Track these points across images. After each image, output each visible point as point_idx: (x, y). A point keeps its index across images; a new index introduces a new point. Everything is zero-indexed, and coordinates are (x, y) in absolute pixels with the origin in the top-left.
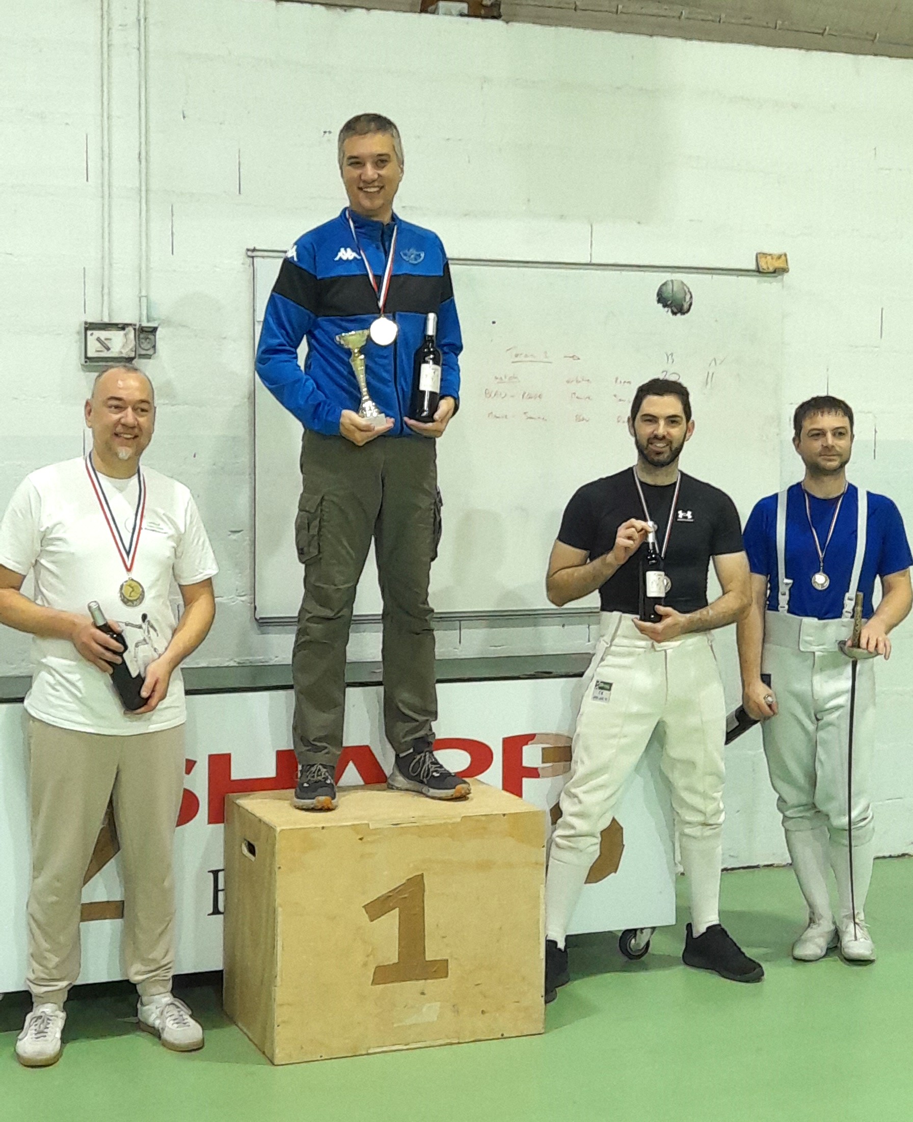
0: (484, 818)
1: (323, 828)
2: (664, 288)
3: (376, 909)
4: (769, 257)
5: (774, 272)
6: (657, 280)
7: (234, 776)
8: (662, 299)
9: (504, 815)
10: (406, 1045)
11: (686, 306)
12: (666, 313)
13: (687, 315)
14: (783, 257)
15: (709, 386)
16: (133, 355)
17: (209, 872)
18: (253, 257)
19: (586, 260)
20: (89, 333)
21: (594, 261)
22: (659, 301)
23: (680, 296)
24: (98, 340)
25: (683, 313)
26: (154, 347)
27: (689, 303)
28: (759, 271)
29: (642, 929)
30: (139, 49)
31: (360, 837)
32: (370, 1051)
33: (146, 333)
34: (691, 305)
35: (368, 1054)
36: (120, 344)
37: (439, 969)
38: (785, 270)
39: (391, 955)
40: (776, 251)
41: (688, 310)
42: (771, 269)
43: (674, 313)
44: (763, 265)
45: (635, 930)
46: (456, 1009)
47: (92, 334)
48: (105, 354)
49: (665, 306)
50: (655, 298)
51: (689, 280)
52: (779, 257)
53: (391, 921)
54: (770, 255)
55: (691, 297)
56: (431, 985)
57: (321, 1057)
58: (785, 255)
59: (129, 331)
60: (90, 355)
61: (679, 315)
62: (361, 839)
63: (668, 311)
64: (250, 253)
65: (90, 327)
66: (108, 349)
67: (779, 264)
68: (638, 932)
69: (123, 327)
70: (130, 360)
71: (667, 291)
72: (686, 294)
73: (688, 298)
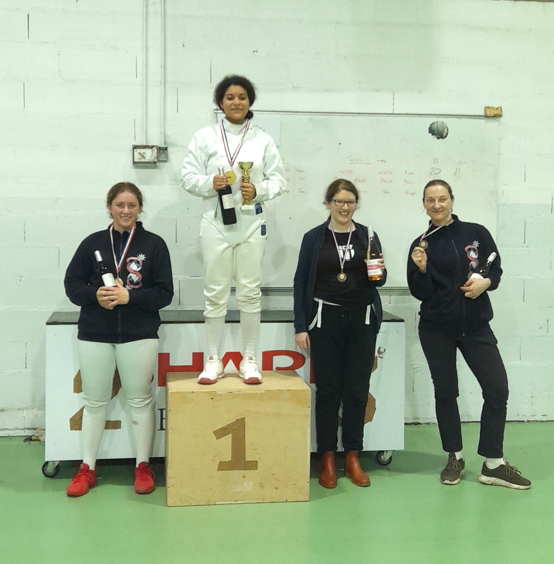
0: (277, 391)
1: (192, 392)
2: (433, 125)
3: (220, 433)
4: (492, 109)
5: (494, 116)
6: (429, 121)
7: (171, 364)
8: (431, 131)
9: (288, 390)
10: (235, 501)
11: (445, 135)
13: (445, 139)
14: (500, 109)
15: (457, 175)
16: (156, 160)
17: (158, 409)
18: (217, 113)
19: (391, 112)
21: (395, 112)
23: (441, 129)
24: (140, 153)
26: (167, 157)
28: (486, 116)
29: (387, 451)
30: (161, 14)
32: (217, 503)
33: (162, 150)
36: (149, 155)
37: (253, 465)
38: (500, 116)
39: (228, 457)
40: (496, 106)
42: (492, 115)
43: (438, 138)
44: (488, 113)
45: (383, 451)
46: (262, 486)
47: (136, 151)
49: (433, 134)
50: (427, 130)
51: (447, 121)
52: (497, 109)
53: (227, 440)
54: (492, 108)
55: (448, 130)
56: (248, 473)
57: (191, 504)
59: (154, 149)
60: (136, 160)
61: (441, 139)
62: (212, 399)
63: (434, 137)
64: (215, 111)
65: (135, 147)
66: (144, 158)
67: (496, 112)
69: (152, 147)
70: (155, 163)
71: (435, 127)
72: (445, 129)
73: (446, 130)
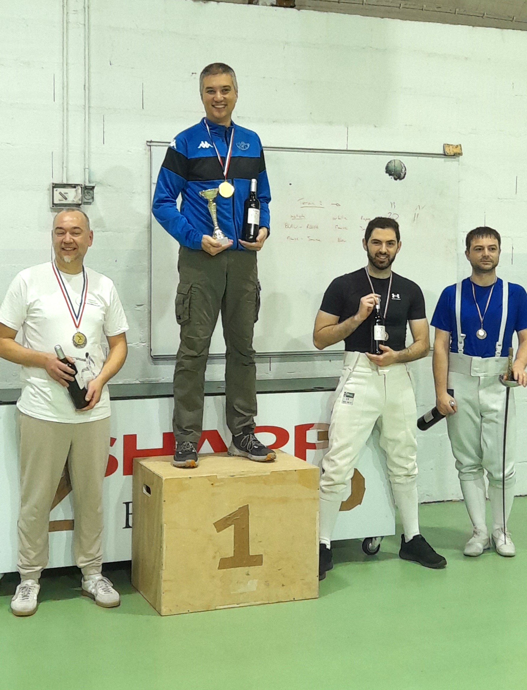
0: (283, 472)
1: (190, 478)
2: (390, 165)
3: (221, 525)
4: (451, 147)
5: (454, 155)
6: (386, 159)
7: (139, 448)
8: (389, 171)
9: (296, 471)
10: (238, 604)
11: (402, 175)
12: (390, 179)
13: (403, 180)
14: (459, 147)
15: (415, 222)
16: (80, 202)
17: (124, 503)
18: (150, 146)
19: (345, 149)
20: (55, 189)
21: (349, 149)
22: (387, 172)
23: (398, 169)
24: (60, 193)
25: (401, 179)
26: (93, 198)
27: (404, 173)
28: (445, 155)
29: (375, 538)
30: (85, 25)
31: (212, 483)
32: (217, 608)
33: (88, 190)
34: (405, 174)
35: (216, 610)
36: (73, 195)
37: (257, 560)
38: (460, 154)
39: (230, 553)
40: (455, 143)
41: (404, 177)
42: (452, 154)
43: (396, 179)
44: (448, 151)
45: (371, 538)
46: (267, 584)
47: (56, 190)
48: (64, 202)
49: (390, 175)
50: (384, 170)
51: (405, 160)
52: (457, 146)
53: (229, 532)
54: (451, 145)
55: (406, 170)
56: (252, 570)
57: (189, 611)
58: (460, 145)
59: (78, 189)
60: (55, 202)
61: (398, 180)
62: (212, 484)
63: (392, 178)
64: (149, 144)
65: (55, 186)
66: (66, 199)
67: (457, 151)
68: (374, 539)
69: (74, 186)
70: (79, 205)
71: (392, 166)
72: (403, 168)
73: (403, 170)
